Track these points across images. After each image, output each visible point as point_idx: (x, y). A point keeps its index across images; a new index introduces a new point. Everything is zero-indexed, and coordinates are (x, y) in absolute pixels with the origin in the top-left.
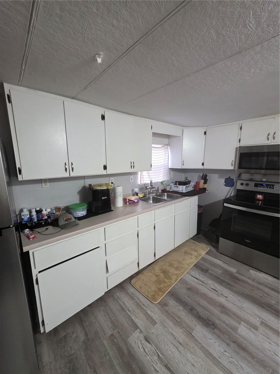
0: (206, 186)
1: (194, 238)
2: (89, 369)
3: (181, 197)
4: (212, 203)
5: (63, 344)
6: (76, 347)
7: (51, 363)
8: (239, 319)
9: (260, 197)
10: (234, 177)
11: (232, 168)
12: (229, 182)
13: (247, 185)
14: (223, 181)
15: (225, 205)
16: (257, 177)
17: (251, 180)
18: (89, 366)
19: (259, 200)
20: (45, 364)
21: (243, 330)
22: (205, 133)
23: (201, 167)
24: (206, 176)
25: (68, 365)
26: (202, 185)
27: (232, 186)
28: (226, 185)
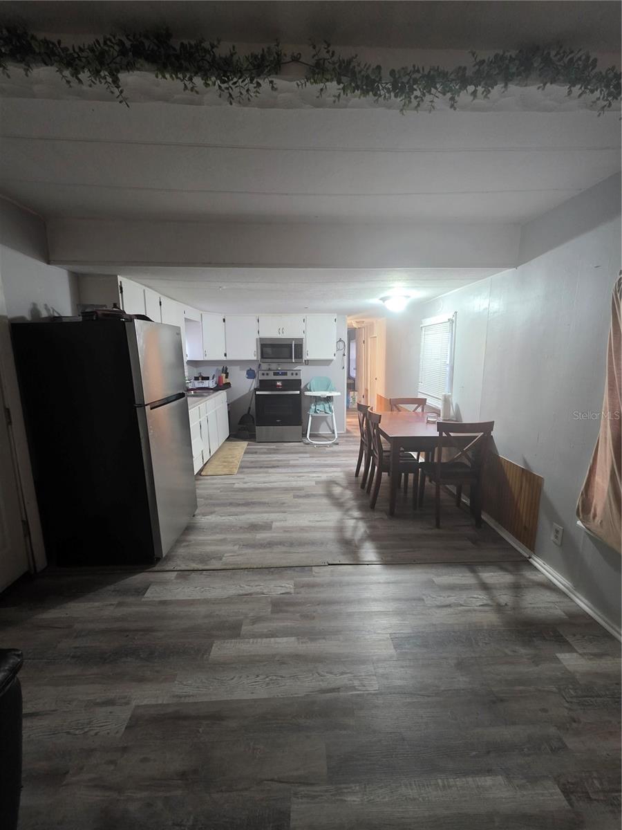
0: (228, 381)
1: (228, 439)
3: (213, 393)
4: (243, 396)
8: (289, 460)
9: (279, 384)
10: (255, 368)
11: (255, 358)
12: (251, 375)
13: (267, 374)
14: (244, 373)
15: (258, 393)
16: (274, 366)
17: (269, 370)
19: (279, 386)
21: (291, 462)
22: (224, 320)
23: (224, 358)
24: (227, 369)
26: (225, 381)
27: (254, 377)
28: (248, 378)
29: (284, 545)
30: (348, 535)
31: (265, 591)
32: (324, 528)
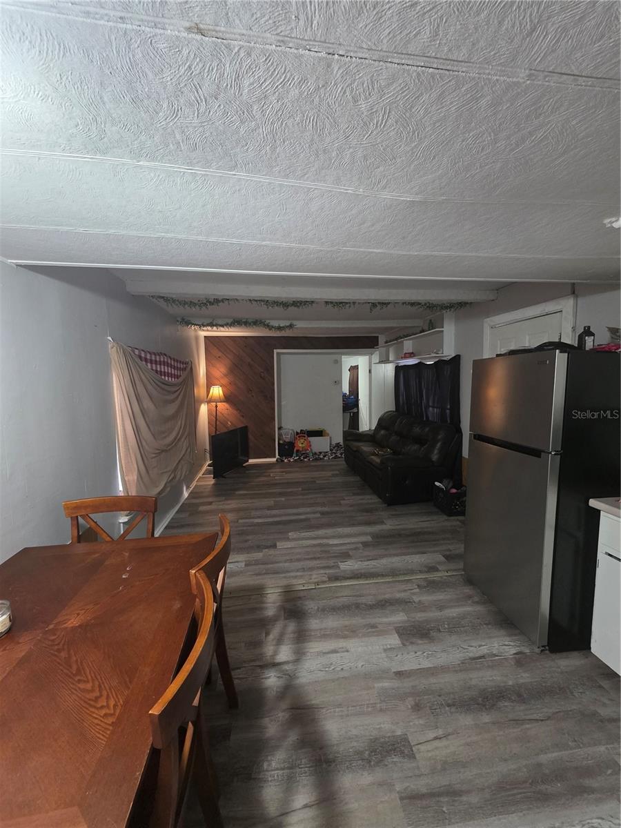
2: (551, 711)
5: (587, 683)
6: (584, 700)
7: (559, 667)
18: (557, 712)
20: (556, 661)
25: (556, 686)
29: (366, 605)
30: (292, 626)
31: (360, 563)
32: (325, 636)
